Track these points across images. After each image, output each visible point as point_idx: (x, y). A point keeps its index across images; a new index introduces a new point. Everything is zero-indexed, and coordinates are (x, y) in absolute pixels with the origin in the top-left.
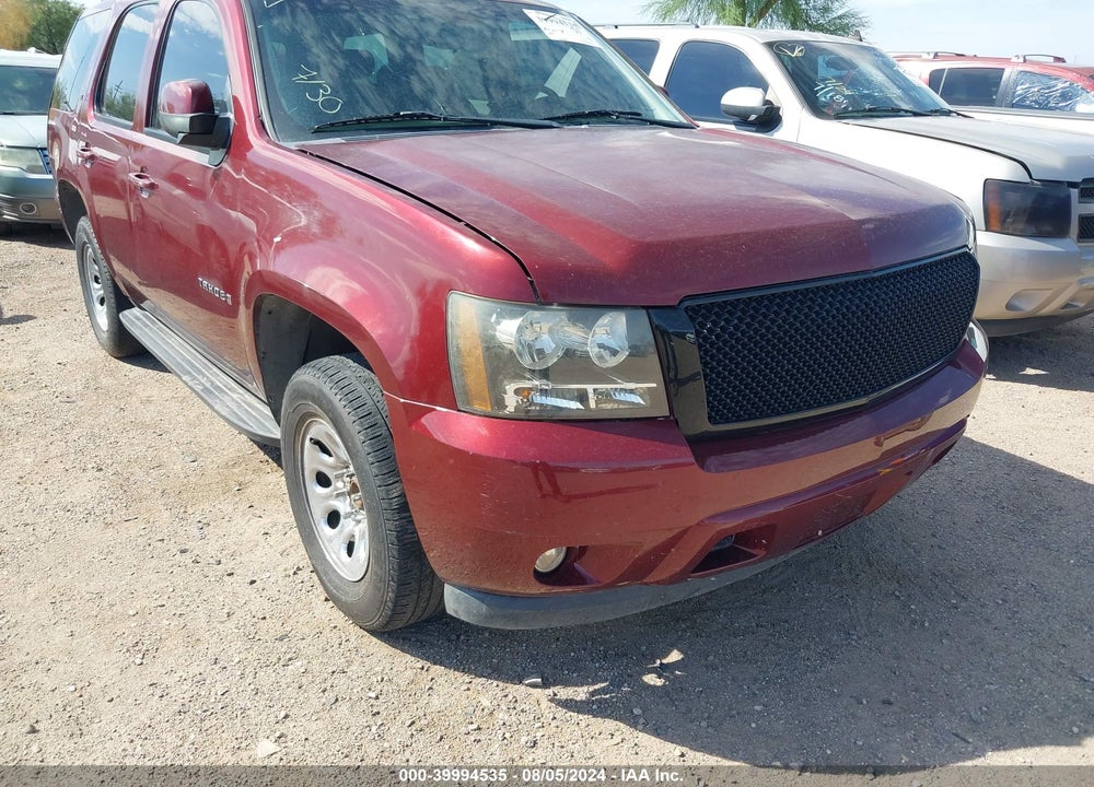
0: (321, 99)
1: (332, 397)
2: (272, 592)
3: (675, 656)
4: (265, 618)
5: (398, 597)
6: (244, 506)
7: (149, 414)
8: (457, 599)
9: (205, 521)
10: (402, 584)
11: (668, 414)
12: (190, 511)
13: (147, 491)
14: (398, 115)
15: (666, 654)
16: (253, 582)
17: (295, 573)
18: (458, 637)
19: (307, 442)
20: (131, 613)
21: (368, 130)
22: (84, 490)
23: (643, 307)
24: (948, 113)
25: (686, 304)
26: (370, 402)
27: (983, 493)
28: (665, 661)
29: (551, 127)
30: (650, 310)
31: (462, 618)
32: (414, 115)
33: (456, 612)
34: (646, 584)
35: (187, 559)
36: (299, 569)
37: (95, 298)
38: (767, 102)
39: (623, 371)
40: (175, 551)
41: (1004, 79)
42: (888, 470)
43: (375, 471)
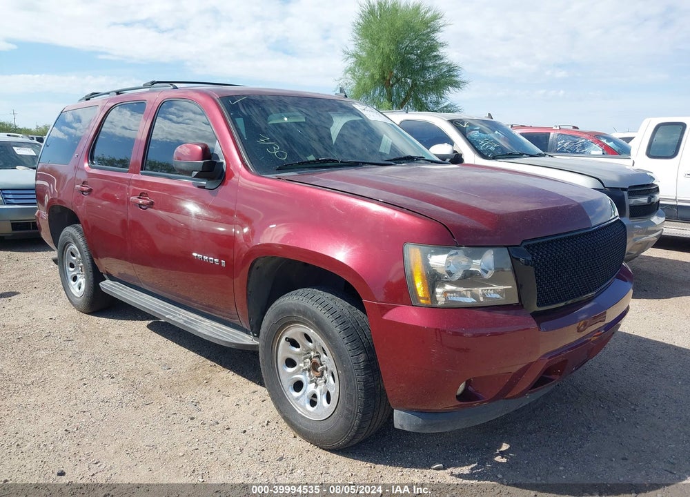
0: (275, 152)
1: (315, 310)
2: (259, 435)
3: (505, 447)
4: (263, 450)
5: (362, 421)
6: (215, 391)
7: (125, 344)
8: (403, 417)
9: (196, 401)
10: (364, 414)
11: (517, 302)
12: (183, 397)
13: (150, 387)
14: (318, 160)
15: (501, 447)
16: (245, 432)
17: (267, 425)
18: (382, 449)
19: (283, 340)
20: (181, 454)
21: (309, 168)
22: (109, 390)
23: (505, 246)
24: (544, 155)
25: (525, 244)
26: (339, 310)
27: (620, 353)
28: (502, 450)
29: (391, 165)
30: (509, 248)
31: (406, 429)
32: (325, 160)
33: (402, 426)
34: (506, 399)
35: (196, 423)
36: (268, 422)
37: (69, 277)
38: (455, 152)
39: (494, 280)
40: (186, 419)
41: (551, 138)
42: (596, 338)
43: (349, 348)
